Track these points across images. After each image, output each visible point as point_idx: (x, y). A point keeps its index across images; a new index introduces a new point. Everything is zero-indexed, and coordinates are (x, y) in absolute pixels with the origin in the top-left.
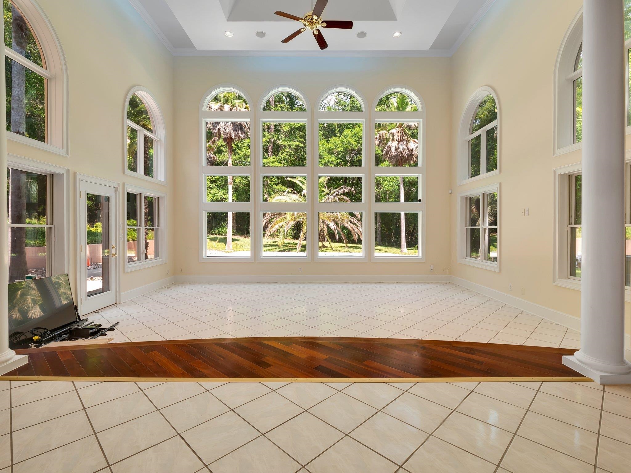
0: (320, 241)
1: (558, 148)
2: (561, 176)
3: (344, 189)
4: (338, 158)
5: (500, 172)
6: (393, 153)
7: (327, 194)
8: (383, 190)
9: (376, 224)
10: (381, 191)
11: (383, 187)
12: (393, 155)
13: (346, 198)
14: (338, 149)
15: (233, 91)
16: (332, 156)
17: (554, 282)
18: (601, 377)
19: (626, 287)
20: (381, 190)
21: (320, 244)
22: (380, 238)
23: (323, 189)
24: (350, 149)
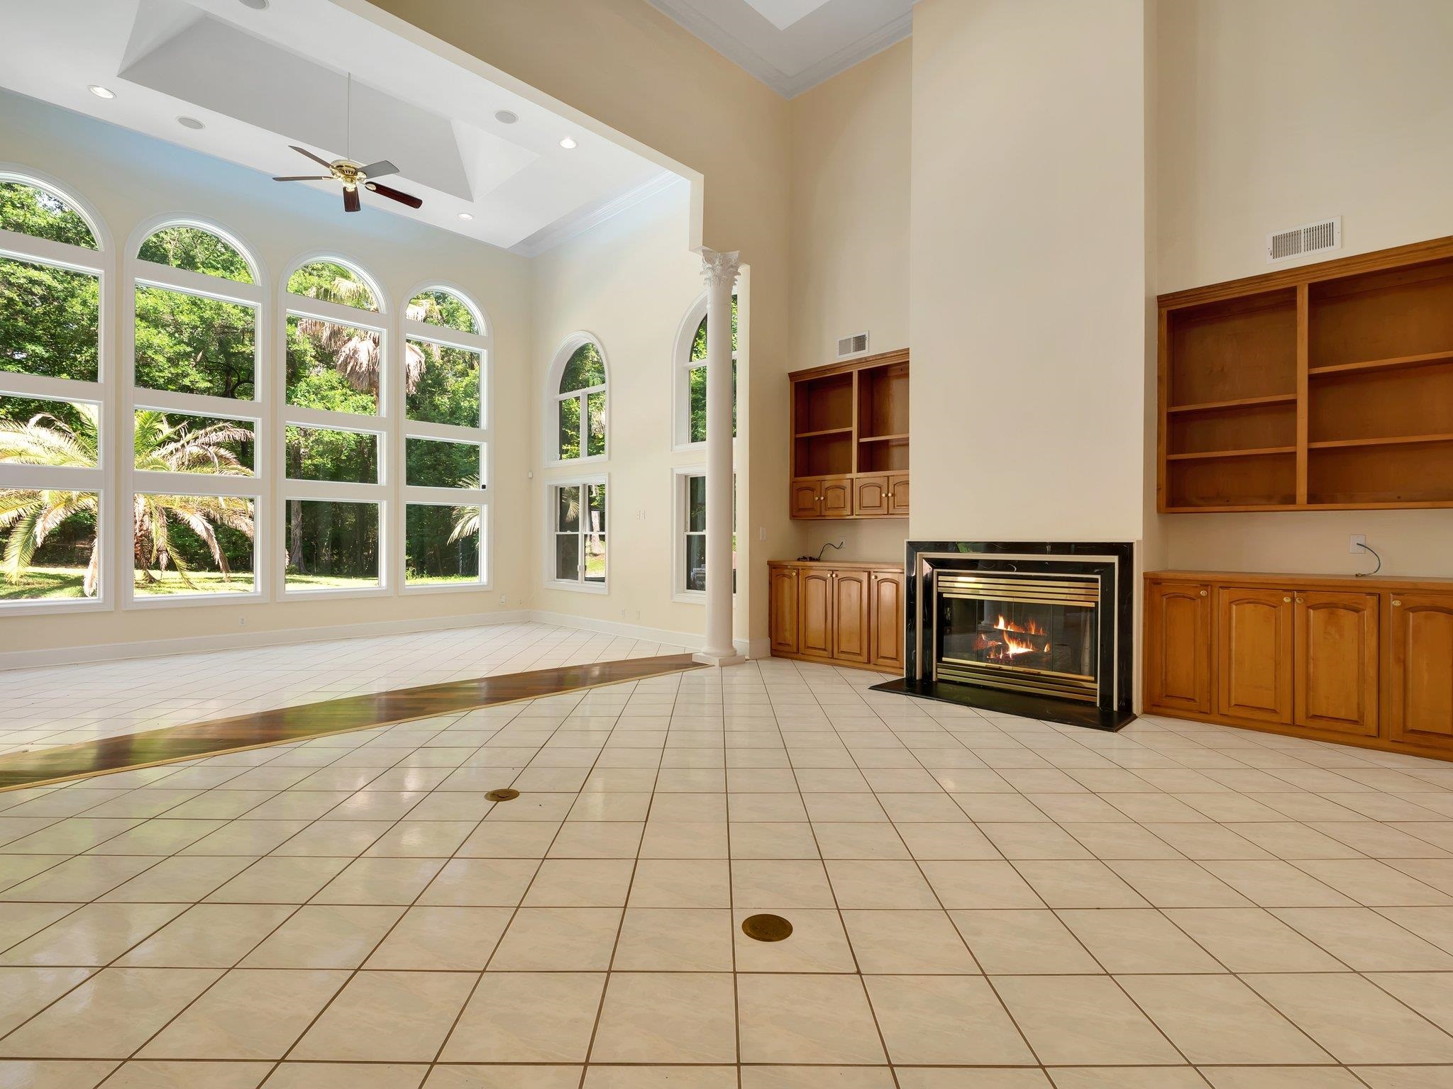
0: (138, 567)
1: (676, 445)
2: (679, 476)
3: (228, 433)
4: (181, 342)
5: (610, 458)
6: (364, 366)
7: (169, 440)
8: (316, 440)
9: (288, 520)
10: (309, 441)
11: (317, 434)
12: (363, 369)
13: (225, 453)
14: (182, 317)
15: (33, 185)
16: (159, 332)
17: (672, 598)
18: (720, 660)
19: (734, 595)
20: (312, 439)
21: (139, 575)
22: (300, 555)
23: (159, 426)
24: (217, 322)
